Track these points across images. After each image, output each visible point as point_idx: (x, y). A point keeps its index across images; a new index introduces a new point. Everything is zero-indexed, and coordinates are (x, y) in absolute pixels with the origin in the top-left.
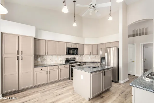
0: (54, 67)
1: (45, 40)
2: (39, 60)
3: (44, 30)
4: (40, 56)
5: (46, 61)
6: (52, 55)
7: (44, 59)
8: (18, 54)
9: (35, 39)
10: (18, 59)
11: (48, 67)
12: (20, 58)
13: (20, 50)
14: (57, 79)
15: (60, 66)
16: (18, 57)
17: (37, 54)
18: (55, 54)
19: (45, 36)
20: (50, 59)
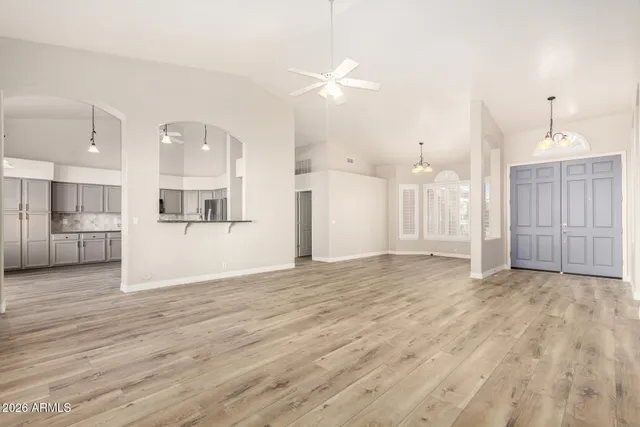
0: (93, 234)
1: (78, 184)
2: (65, 222)
3: (71, 165)
4: (67, 214)
5: (82, 225)
6: (97, 213)
7: (77, 222)
8: (21, 209)
9: (54, 184)
10: (21, 218)
11: (82, 235)
12: (24, 216)
13: (25, 202)
14: (104, 258)
15: (109, 234)
16: (21, 214)
17: (59, 209)
18: (101, 209)
19: (75, 176)
20: (92, 222)
